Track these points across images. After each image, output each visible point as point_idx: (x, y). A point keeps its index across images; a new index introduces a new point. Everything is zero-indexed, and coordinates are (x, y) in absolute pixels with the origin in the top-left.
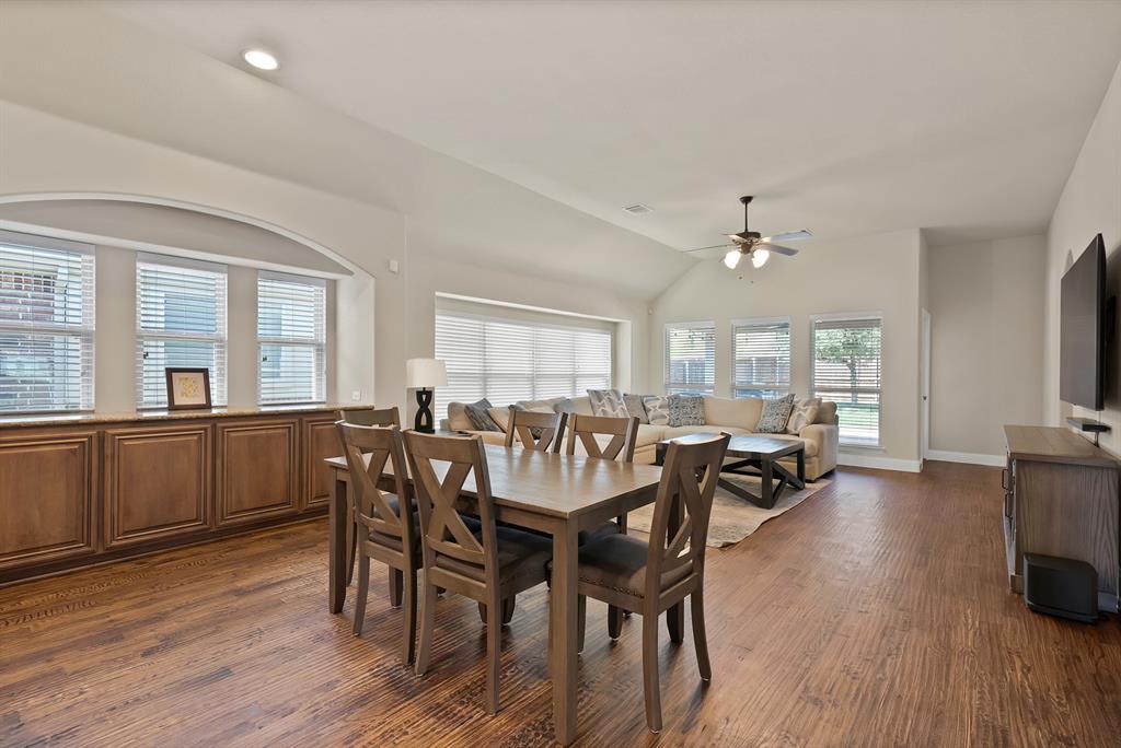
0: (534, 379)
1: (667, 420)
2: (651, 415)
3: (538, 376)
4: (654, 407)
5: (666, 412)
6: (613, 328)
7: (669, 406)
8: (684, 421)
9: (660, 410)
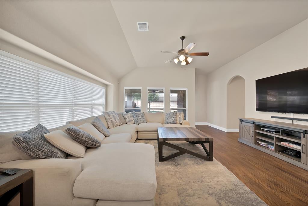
0: (73, 107)
1: (133, 122)
2: (127, 120)
3: (76, 106)
4: (128, 117)
5: (132, 119)
6: (106, 86)
7: (133, 116)
8: (140, 121)
9: (130, 118)
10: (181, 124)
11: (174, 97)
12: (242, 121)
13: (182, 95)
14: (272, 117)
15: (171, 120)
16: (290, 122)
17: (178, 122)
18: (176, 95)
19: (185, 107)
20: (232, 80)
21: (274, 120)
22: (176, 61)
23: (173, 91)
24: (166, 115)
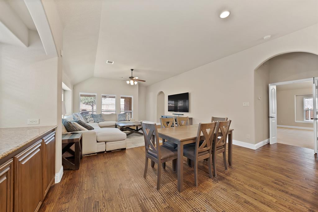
1: (94, 121)
2: (88, 120)
4: (89, 118)
5: (92, 119)
6: (64, 91)
8: (99, 121)
9: (91, 118)
10: (129, 121)
11: (122, 101)
12: (162, 117)
13: (128, 101)
14: (173, 114)
15: (123, 119)
16: (178, 116)
17: (127, 120)
18: (123, 100)
19: (130, 109)
20: (160, 94)
21: (174, 115)
22: (128, 82)
23: (122, 98)
24: (119, 116)
